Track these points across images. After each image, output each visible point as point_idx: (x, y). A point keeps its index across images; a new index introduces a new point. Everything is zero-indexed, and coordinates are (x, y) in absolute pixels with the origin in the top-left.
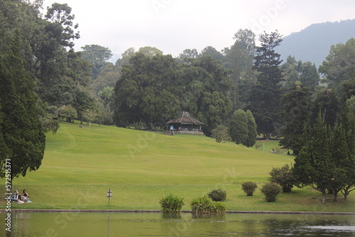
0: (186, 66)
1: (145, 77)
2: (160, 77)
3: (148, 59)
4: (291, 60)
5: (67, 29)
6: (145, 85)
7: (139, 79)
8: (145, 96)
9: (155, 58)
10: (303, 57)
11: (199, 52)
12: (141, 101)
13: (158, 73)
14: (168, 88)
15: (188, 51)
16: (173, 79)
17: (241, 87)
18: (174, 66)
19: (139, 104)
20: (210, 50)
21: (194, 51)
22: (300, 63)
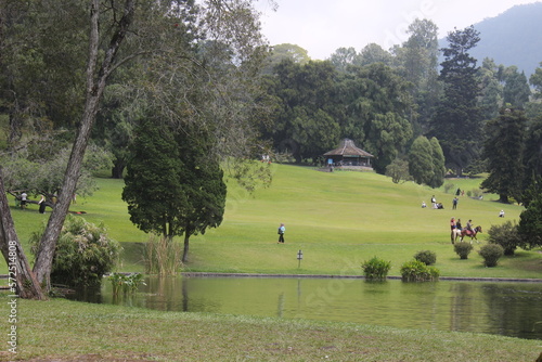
1: (292, 92)
2: (314, 92)
3: (298, 67)
4: (487, 65)
6: (293, 103)
7: (285, 95)
8: (294, 118)
9: (307, 67)
12: (289, 125)
13: (312, 86)
14: (326, 107)
15: (342, 50)
16: (332, 94)
17: (420, 103)
18: (332, 77)
19: (286, 129)
20: (372, 51)
21: (351, 51)
22: (501, 69)
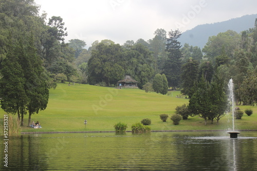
0: (128, 50)
1: (104, 56)
2: (113, 56)
3: (106, 47)
4: (186, 46)
5: (60, 31)
6: (104, 61)
7: (101, 58)
8: (105, 67)
9: (110, 46)
10: (193, 44)
11: (135, 42)
12: (103, 70)
13: (112, 54)
14: (118, 62)
15: (128, 41)
16: (121, 57)
17: (159, 61)
18: (121, 50)
19: (102, 72)
20: (141, 41)
21: (132, 42)
22: (191, 47)
